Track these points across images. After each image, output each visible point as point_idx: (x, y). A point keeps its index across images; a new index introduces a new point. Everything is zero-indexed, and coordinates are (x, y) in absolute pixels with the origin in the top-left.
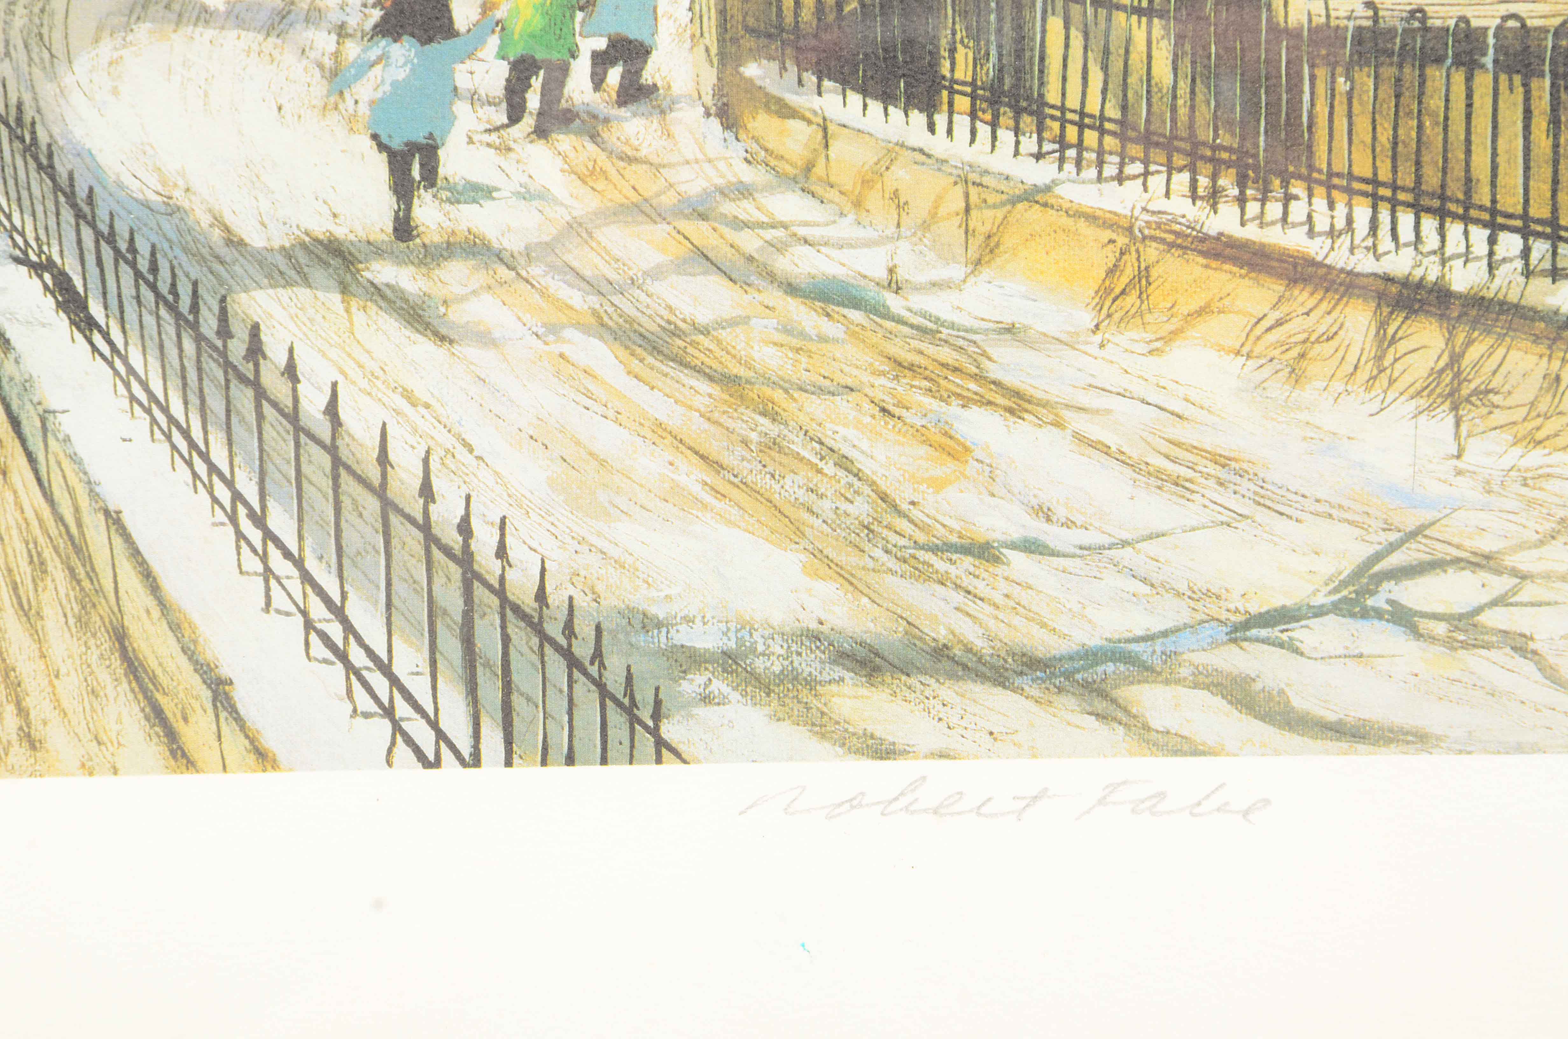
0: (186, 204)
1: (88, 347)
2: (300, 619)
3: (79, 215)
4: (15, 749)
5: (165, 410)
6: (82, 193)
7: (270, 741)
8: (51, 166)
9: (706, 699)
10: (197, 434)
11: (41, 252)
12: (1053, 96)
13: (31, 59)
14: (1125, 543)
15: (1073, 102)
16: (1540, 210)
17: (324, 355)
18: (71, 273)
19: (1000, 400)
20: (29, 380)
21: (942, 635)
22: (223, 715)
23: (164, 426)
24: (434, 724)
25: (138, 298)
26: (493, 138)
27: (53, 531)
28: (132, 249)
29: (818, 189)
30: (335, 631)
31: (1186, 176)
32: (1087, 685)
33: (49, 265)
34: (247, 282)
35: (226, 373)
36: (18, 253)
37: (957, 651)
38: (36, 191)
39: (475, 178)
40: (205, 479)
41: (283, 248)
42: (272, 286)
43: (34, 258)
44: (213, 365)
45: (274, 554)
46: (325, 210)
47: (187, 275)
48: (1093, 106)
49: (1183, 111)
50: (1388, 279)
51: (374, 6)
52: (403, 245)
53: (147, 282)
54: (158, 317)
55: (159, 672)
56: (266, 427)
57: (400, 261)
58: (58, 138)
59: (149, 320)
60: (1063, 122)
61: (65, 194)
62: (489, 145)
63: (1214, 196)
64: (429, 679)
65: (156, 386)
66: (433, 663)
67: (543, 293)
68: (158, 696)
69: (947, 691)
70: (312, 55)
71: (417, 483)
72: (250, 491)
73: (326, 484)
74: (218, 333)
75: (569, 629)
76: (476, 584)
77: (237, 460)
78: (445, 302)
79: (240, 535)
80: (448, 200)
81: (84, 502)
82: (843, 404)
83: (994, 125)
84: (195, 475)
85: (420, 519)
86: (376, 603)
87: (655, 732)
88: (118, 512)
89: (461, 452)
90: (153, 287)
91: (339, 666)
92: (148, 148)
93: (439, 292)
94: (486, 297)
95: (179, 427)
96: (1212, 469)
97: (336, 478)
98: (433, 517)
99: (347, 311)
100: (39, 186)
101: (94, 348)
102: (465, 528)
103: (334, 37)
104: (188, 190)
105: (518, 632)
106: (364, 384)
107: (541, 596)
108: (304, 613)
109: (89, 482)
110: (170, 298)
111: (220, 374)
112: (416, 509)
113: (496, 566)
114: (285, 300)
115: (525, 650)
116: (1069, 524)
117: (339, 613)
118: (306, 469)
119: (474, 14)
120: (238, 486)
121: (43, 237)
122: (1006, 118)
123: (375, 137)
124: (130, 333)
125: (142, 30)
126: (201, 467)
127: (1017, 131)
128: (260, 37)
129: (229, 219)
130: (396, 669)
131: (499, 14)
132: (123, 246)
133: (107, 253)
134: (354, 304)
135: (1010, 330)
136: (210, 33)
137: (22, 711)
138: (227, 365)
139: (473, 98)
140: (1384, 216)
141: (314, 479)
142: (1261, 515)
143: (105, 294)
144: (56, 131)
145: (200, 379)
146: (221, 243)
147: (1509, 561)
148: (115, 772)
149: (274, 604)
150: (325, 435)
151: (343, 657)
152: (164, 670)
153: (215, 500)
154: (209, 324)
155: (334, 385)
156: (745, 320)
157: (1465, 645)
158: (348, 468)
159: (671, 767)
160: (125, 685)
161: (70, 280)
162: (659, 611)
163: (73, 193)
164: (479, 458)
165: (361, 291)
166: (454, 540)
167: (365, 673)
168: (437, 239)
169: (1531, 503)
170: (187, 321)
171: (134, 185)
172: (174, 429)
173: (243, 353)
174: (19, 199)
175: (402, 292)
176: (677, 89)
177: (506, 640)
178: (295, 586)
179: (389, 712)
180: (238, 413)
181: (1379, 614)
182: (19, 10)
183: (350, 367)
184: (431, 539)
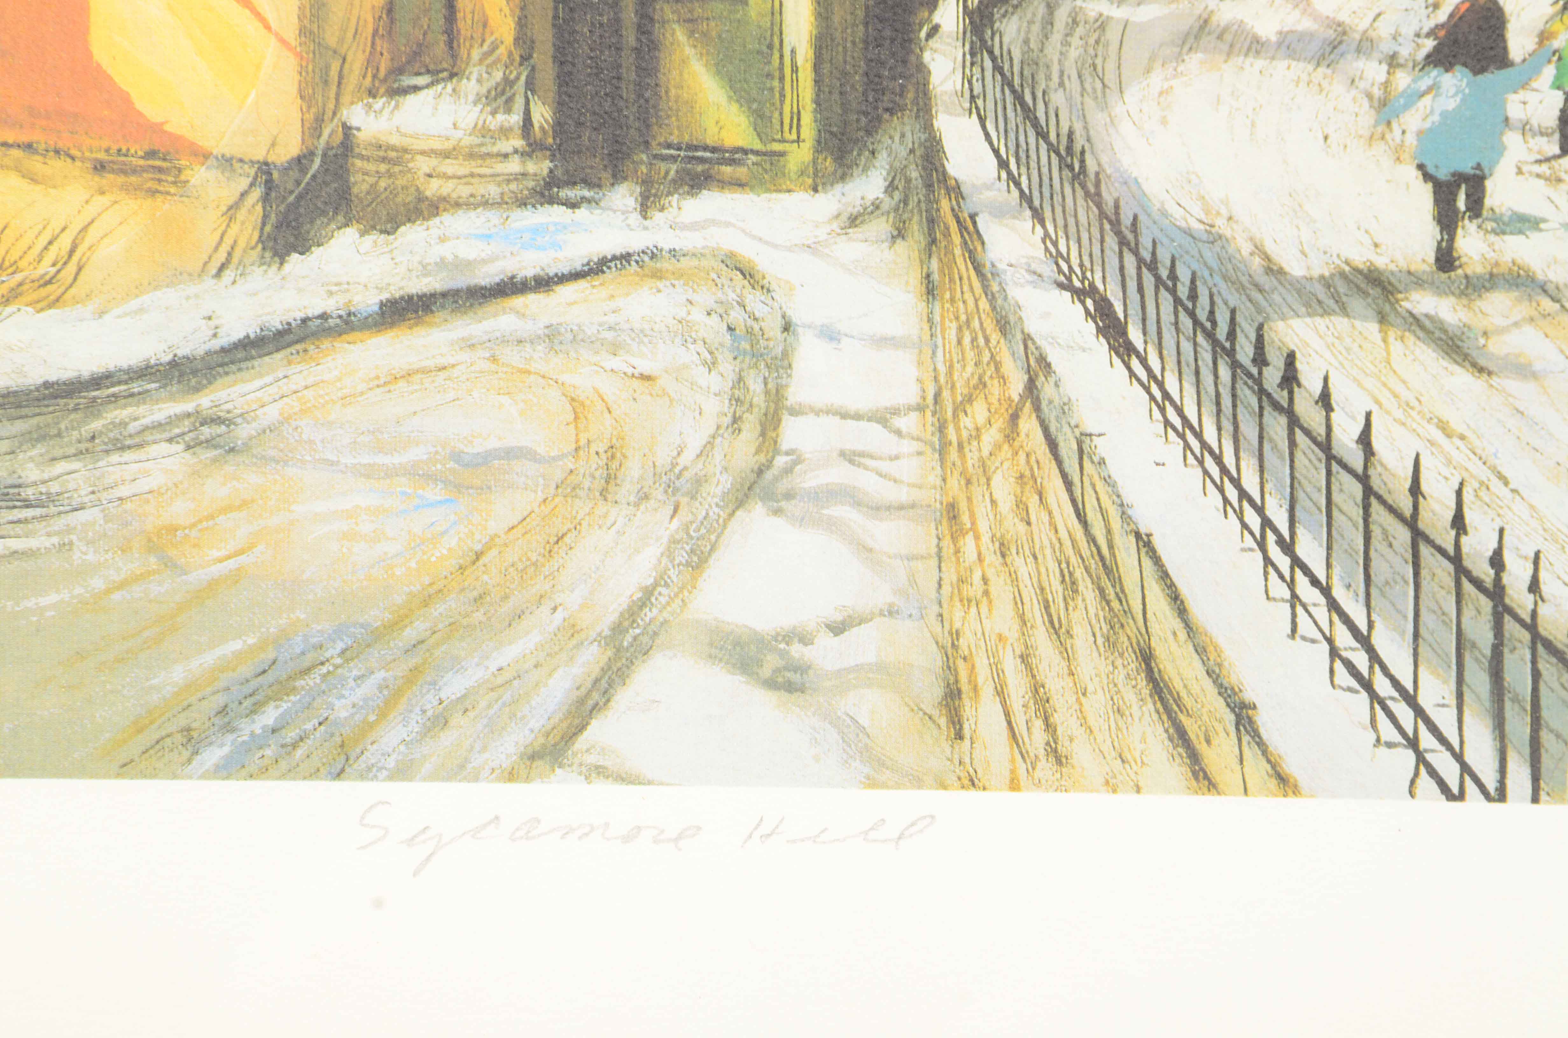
0: (1228, 233)
1: (1126, 372)
2: (1326, 647)
3: (1123, 242)
4: (1042, 763)
5: (1199, 435)
6: (1126, 220)
7: (1292, 767)
8: (1098, 194)
10: (1229, 460)
11: (1084, 277)
13: (1083, 89)
17: (1359, 384)
18: (1112, 299)
20: (1068, 403)
22: (1246, 739)
23: (1197, 451)
25: (1176, 324)
26: (1544, 168)
27: (1086, 553)
28: (1173, 276)
30: (1361, 660)
33: (1092, 291)
34: (1285, 310)
35: (1260, 400)
36: (1062, 278)
38: (1082, 218)
39: (1524, 208)
40: (1236, 505)
41: (1322, 277)
42: (1309, 315)
43: (1077, 284)
44: (1248, 392)
45: (1302, 581)
46: (1367, 241)
47: (1226, 304)
51: (1428, 35)
52: (1444, 276)
53: (1186, 309)
54: (1195, 344)
55: (1183, 694)
56: (1299, 455)
57: (1440, 291)
58: (1106, 167)
59: (1187, 347)
61: (1110, 222)
62: (1538, 176)
64: (1455, 711)
65: (1191, 412)
66: (1460, 696)
68: (1182, 717)
70: (1362, 85)
71: (1449, 515)
72: (1280, 518)
73: (1357, 513)
74: (1254, 361)
76: (1507, 618)
77: (1268, 487)
78: (1485, 333)
79: (1268, 561)
80: (1494, 231)
81: (1116, 524)
84: (1226, 501)
85: (1451, 551)
86: (1403, 633)
88: (1149, 535)
89: (1496, 485)
90: (1192, 314)
91: (1364, 695)
92: (1193, 177)
93: (1479, 323)
94: (1528, 330)
95: (1211, 452)
97: (1366, 508)
98: (1465, 550)
99: (1385, 341)
100: (1085, 213)
101: (1132, 374)
102: (1497, 561)
103: (1385, 67)
104: (1230, 218)
105: (1549, 668)
106: (1399, 414)
108: (1330, 641)
109: (1122, 505)
110: (1208, 325)
111: (1254, 401)
112: (1447, 540)
113: (1528, 600)
114: (1322, 328)
115: (1556, 686)
117: (1365, 641)
118: (1336, 497)
119: (1530, 44)
120: (1269, 513)
121: (1087, 263)
123: (1421, 167)
124: (1167, 359)
125: (1194, 60)
126: (1232, 493)
128: (1310, 67)
129: (1270, 248)
130: (1422, 700)
131: (1556, 44)
132: (1164, 273)
133: (1148, 280)
134: (1392, 334)
136: (1260, 63)
137: (1049, 727)
138: (1262, 392)
139: (1525, 128)
141: (1345, 508)
143: (1144, 320)
144: (1104, 159)
145: (1234, 406)
146: (1260, 271)
148: (1138, 790)
149: (1301, 630)
150: (1358, 466)
151: (1368, 686)
152: (1189, 693)
153: (1245, 526)
154: (1245, 352)
155: (1368, 415)
158: (1379, 498)
160: (1150, 706)
161: (1111, 305)
163: (1118, 222)
164: (1514, 491)
165: (1399, 321)
166: (1487, 574)
167: (1389, 703)
168: (1479, 270)
170: (1223, 348)
171: (1176, 212)
172: (1206, 454)
173: (1278, 381)
174: (1066, 226)
175: (1441, 322)
177: (1536, 675)
178: (1322, 613)
179: (1413, 743)
180: (1271, 440)
182: (1075, 41)
183: (1385, 397)
184: (1461, 570)
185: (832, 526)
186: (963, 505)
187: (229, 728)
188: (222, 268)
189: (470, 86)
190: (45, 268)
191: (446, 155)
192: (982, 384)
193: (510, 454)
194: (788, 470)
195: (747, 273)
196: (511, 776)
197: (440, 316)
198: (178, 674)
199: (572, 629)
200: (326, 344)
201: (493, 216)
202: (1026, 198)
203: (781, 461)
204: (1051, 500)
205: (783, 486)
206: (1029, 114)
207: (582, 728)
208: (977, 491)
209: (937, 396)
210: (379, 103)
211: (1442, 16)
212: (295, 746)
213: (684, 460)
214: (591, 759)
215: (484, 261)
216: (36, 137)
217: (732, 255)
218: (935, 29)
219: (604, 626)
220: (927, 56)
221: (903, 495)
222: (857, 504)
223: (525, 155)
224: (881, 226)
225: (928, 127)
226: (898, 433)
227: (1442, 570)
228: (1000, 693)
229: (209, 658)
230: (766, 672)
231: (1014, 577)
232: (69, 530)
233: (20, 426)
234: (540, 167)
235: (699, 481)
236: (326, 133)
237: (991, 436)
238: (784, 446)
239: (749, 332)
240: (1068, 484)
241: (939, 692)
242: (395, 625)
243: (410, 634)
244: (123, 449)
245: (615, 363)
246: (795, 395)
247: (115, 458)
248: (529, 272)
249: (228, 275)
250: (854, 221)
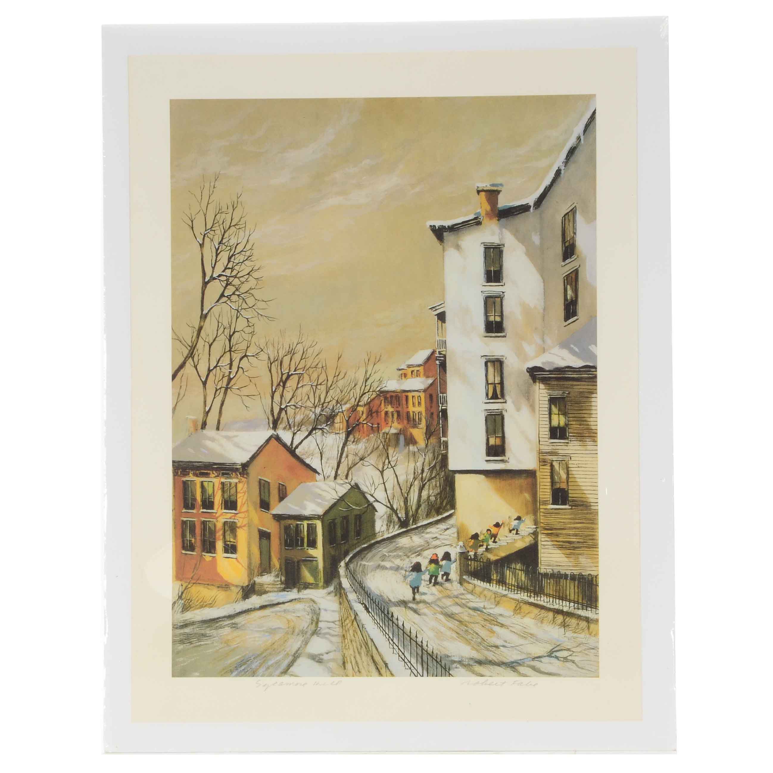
0: (383, 595)
1: (369, 615)
2: (398, 655)
3: (368, 596)
4: (357, 673)
5: (379, 624)
6: (369, 593)
7: (393, 673)
8: (365, 589)
9: (456, 668)
10: (384, 628)
12: (507, 582)
14: (517, 646)
15: (510, 583)
16: (576, 600)
17: (402, 617)
18: (367, 605)
19: (500, 625)
20: (361, 619)
21: (491, 659)
22: (387, 668)
23: (379, 626)
24: (417, 670)
25: (376, 608)
26: (427, 586)
27: (363, 641)
28: (375, 601)
29: (474, 594)
30: (403, 657)
31: (526, 593)
32: (511, 667)
33: (364, 603)
34: (392, 606)
36: (359, 602)
37: (493, 661)
39: (424, 592)
41: (397, 601)
42: (395, 607)
43: (362, 602)
44: (386, 618)
45: (394, 645)
46: (403, 596)
47: (383, 605)
48: (513, 583)
49: (526, 585)
50: (555, 609)
51: (411, 567)
52: (414, 601)
54: (379, 611)
55: (378, 662)
56: (394, 627)
57: (413, 603)
59: (377, 611)
60: (509, 585)
63: (530, 596)
64: (416, 664)
65: (378, 621)
66: (417, 662)
67: (434, 608)
68: (378, 665)
69: (491, 667)
70: (402, 574)
71: (415, 635)
73: (402, 635)
75: (437, 657)
76: (423, 650)
77: (390, 632)
78: (420, 609)
79: (390, 642)
81: (368, 637)
82: (477, 625)
83: (499, 585)
85: (415, 641)
86: (409, 653)
87: (449, 672)
88: (373, 639)
89: (422, 631)
90: (378, 607)
91: (404, 662)
92: (378, 587)
94: (426, 609)
95: (381, 627)
96: (530, 636)
97: (403, 634)
98: (417, 640)
100: (363, 592)
102: (422, 642)
104: (383, 593)
105: (429, 657)
106: (408, 621)
107: (433, 652)
109: (369, 634)
110: (381, 608)
112: (415, 639)
113: (426, 648)
114: (397, 609)
115: (430, 660)
116: (509, 643)
117: (403, 654)
118: (399, 633)
119: (425, 569)
120: (390, 635)
121: (363, 599)
122: (501, 584)
123: (410, 586)
124: (375, 613)
125: (378, 570)
126: (384, 633)
127: (502, 586)
128: (394, 571)
129: (389, 597)
130: (412, 662)
133: (372, 602)
134: (407, 609)
135: (501, 615)
136: (387, 571)
137: (358, 667)
138: (388, 618)
139: (424, 580)
140: (554, 600)
141: (400, 635)
142: (537, 642)
143: (371, 608)
144: (365, 584)
145: (385, 620)
146: (388, 600)
147: (572, 650)
148: (371, 676)
149: (394, 653)
150: (402, 629)
151: (404, 660)
153: (386, 637)
154: (386, 612)
155: (404, 621)
156: (462, 613)
157: (565, 662)
158: (405, 633)
159: (451, 678)
160: (373, 664)
162: (450, 655)
163: (367, 593)
164: (424, 632)
167: (407, 663)
169: (575, 641)
170: (383, 612)
171: (376, 592)
173: (391, 616)
174: (360, 594)
175: (414, 608)
176: (454, 579)
177: (427, 658)
178: (397, 650)
179: (410, 669)
180: (390, 625)
181: (553, 657)
182: (361, 568)
183: (406, 619)
184: (417, 643)
185: (326, 638)
186: (345, 635)
187: (237, 670)
188: (236, 601)
189: (273, 574)
190: (210, 602)
191: (269, 584)
192: (348, 617)
193: (279, 628)
194: (320, 630)
195: (314, 601)
196: (279, 676)
197: (268, 608)
198: (229, 662)
199: (288, 654)
200: (251, 612)
201: (276, 593)
202: (354, 590)
203: (319, 629)
204: (358, 633)
205: (319, 632)
206: (354, 578)
207: (289, 668)
208: (347, 633)
209: (342, 620)
210: (259, 577)
211: (413, 564)
212: (247, 672)
213: (304, 629)
214: (291, 673)
215: (274, 600)
216: (210, 583)
217: (311, 599)
218: (340, 566)
219: (293, 654)
220: (339, 570)
221: (336, 633)
222: (330, 635)
223: (281, 584)
224: (333, 594)
225: (340, 580)
226: (336, 624)
227: (414, 643)
228: (351, 662)
229: (234, 659)
230: (317, 660)
231: (353, 646)
232: (214, 640)
233: (206, 625)
234: (283, 586)
235: (306, 632)
236: (251, 582)
237: (349, 625)
238: (319, 626)
239: (314, 610)
240: (361, 632)
241: (342, 662)
242: (261, 654)
243: (264, 655)
244: (222, 628)
245: (294, 615)
246: (320, 619)
247: (220, 630)
248: (281, 602)
249: (237, 602)
250: (329, 593)
